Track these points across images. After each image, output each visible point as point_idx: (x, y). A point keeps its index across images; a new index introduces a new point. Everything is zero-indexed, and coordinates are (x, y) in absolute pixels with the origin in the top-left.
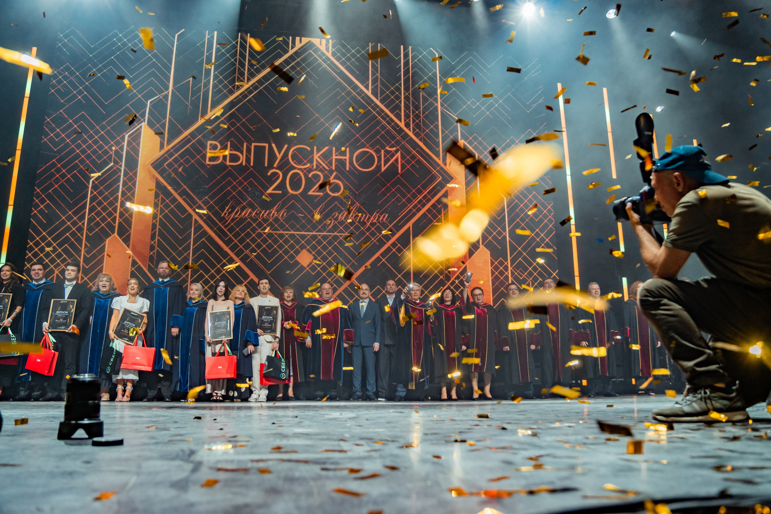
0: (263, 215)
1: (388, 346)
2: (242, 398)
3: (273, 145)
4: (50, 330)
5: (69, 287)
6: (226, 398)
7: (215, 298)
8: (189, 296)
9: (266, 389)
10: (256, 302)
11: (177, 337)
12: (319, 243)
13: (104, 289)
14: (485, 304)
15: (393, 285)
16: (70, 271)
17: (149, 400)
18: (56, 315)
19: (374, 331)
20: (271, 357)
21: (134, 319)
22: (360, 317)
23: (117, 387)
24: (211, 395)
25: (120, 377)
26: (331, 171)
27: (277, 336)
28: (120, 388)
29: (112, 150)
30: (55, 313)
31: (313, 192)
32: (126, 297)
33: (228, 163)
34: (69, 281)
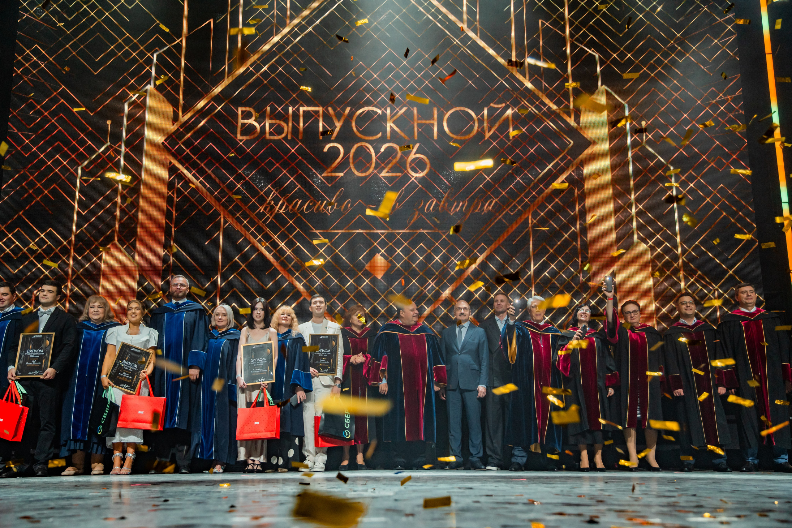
0: (319, 207)
2: (290, 467)
3: (330, 109)
4: (18, 377)
5: (45, 315)
6: (266, 467)
7: (251, 326)
8: (213, 324)
9: (324, 453)
10: (307, 330)
11: (198, 381)
12: (398, 244)
13: (96, 317)
14: (644, 326)
16: (46, 292)
17: (159, 472)
18: (27, 356)
19: (477, 367)
21: (134, 357)
22: (458, 348)
23: (113, 454)
24: (245, 463)
25: (117, 439)
26: (412, 142)
27: (338, 377)
28: (117, 454)
29: (108, 125)
30: (26, 352)
31: (388, 172)
32: (125, 328)
33: (268, 137)
34: (45, 308)
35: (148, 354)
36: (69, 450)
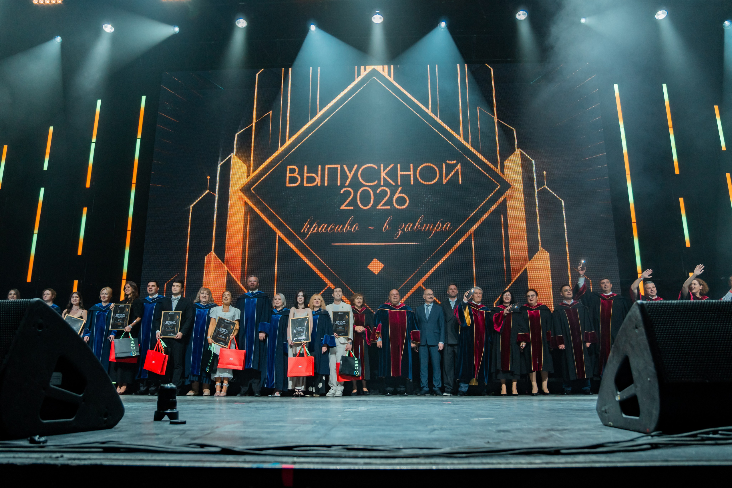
1: (451, 345)
2: (320, 394)
3: (345, 166)
4: (162, 337)
5: (176, 301)
6: (306, 393)
7: (296, 306)
8: (274, 305)
9: (341, 385)
10: (331, 309)
11: (265, 340)
13: (204, 300)
14: (539, 305)
15: (454, 289)
16: (176, 286)
17: (242, 395)
18: (166, 325)
19: (438, 331)
20: (346, 357)
21: (226, 326)
22: (426, 319)
23: (215, 384)
24: (293, 391)
25: (217, 375)
26: (397, 186)
27: (350, 337)
28: (218, 384)
29: (208, 179)
30: (166, 322)
31: (382, 206)
32: (221, 307)
33: (305, 184)
34: (175, 296)
35: (234, 324)
36: (190, 381)
